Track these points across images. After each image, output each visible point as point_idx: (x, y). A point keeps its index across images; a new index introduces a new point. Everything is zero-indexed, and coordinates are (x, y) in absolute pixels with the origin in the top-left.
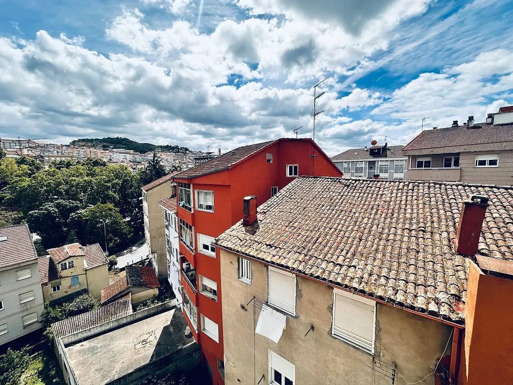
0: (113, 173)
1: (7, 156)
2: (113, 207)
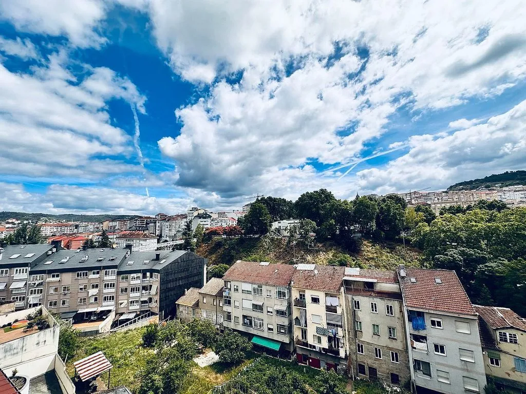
1: (409, 206)
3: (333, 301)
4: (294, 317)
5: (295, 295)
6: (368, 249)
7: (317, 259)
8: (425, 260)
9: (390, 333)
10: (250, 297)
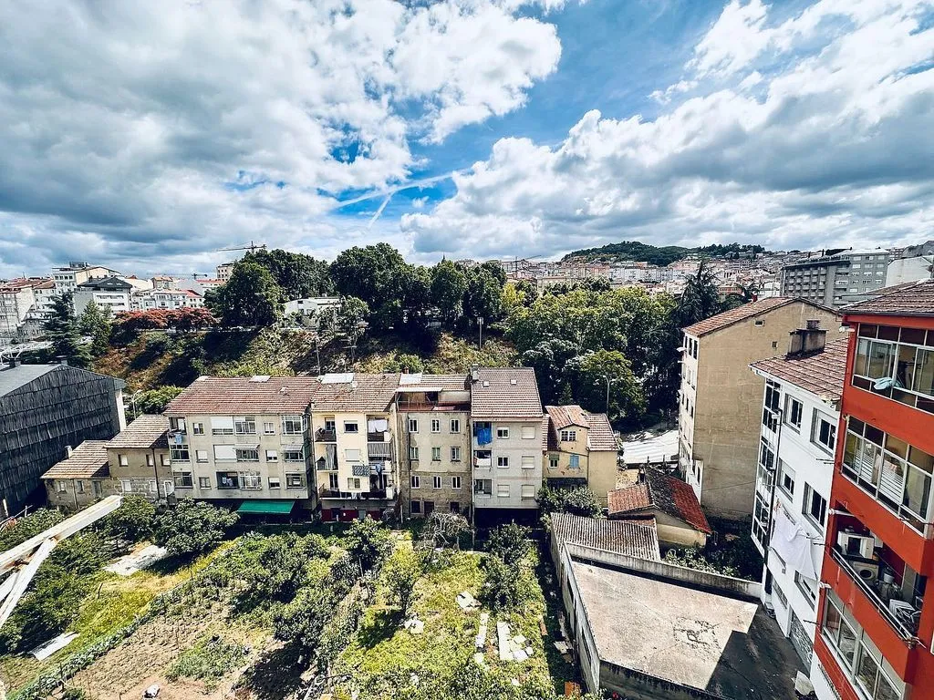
0: (623, 301)
1: (509, 281)
2: (622, 359)
3: (379, 426)
4: (317, 458)
5: (318, 423)
6: (449, 345)
7: (369, 366)
8: (517, 357)
9: (454, 454)
10: (232, 439)
